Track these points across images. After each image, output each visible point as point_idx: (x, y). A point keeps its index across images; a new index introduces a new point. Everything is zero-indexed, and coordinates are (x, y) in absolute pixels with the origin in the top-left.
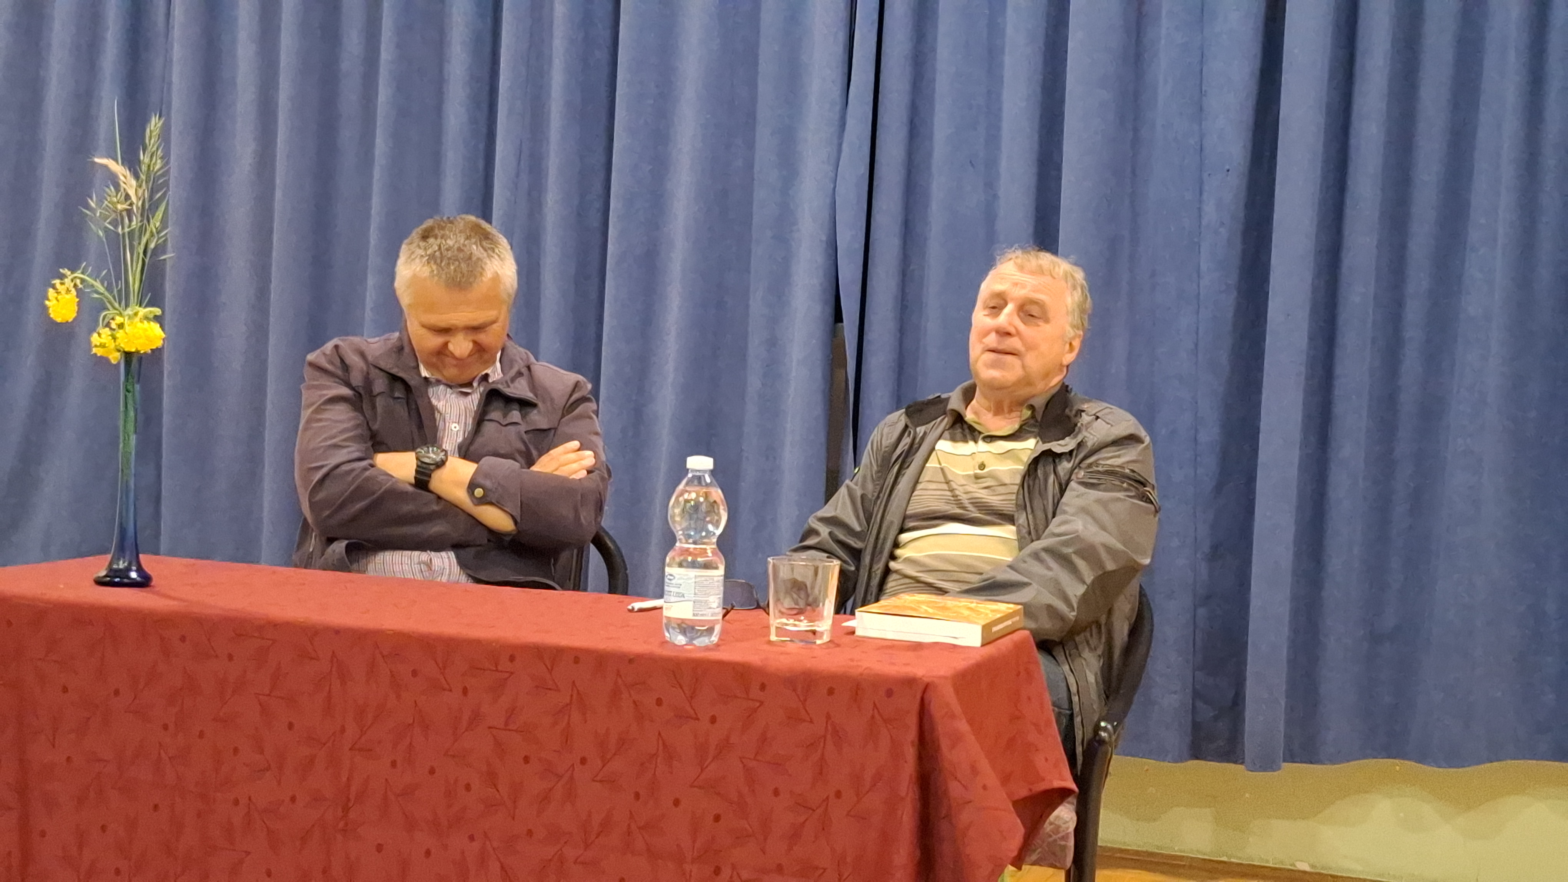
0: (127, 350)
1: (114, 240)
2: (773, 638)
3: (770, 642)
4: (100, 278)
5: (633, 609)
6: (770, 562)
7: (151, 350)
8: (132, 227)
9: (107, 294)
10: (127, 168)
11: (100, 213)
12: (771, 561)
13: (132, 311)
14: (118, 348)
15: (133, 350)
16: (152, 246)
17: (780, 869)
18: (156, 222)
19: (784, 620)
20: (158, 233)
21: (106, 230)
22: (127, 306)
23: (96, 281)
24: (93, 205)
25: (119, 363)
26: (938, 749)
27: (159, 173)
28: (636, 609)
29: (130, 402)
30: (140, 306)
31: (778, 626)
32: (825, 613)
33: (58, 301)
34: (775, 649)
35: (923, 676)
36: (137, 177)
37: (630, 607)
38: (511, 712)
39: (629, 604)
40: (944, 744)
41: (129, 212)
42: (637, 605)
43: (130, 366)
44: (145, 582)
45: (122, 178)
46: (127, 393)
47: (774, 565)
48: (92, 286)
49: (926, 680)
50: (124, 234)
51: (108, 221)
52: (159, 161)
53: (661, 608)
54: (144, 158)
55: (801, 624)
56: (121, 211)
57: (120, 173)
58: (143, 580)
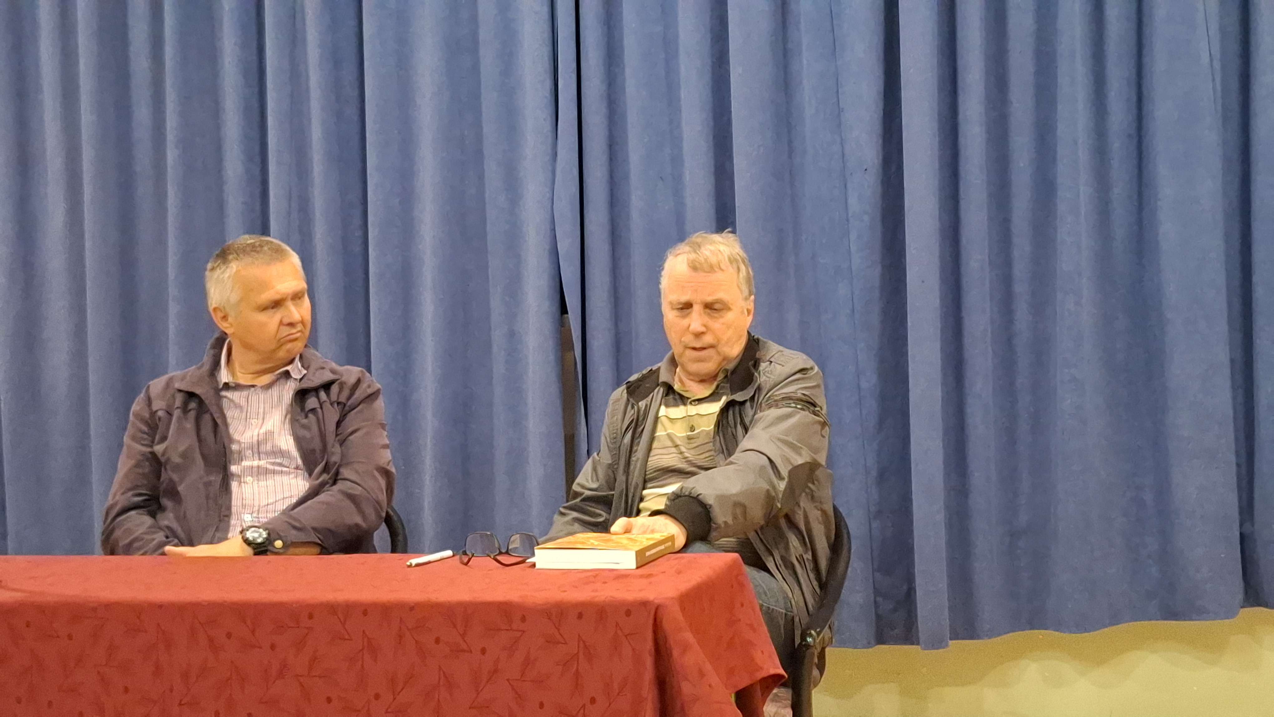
5: (412, 564)
26: (671, 656)
35: (654, 599)
37: (408, 564)
39: (407, 561)
40: (676, 653)
42: (414, 561)
49: (656, 601)
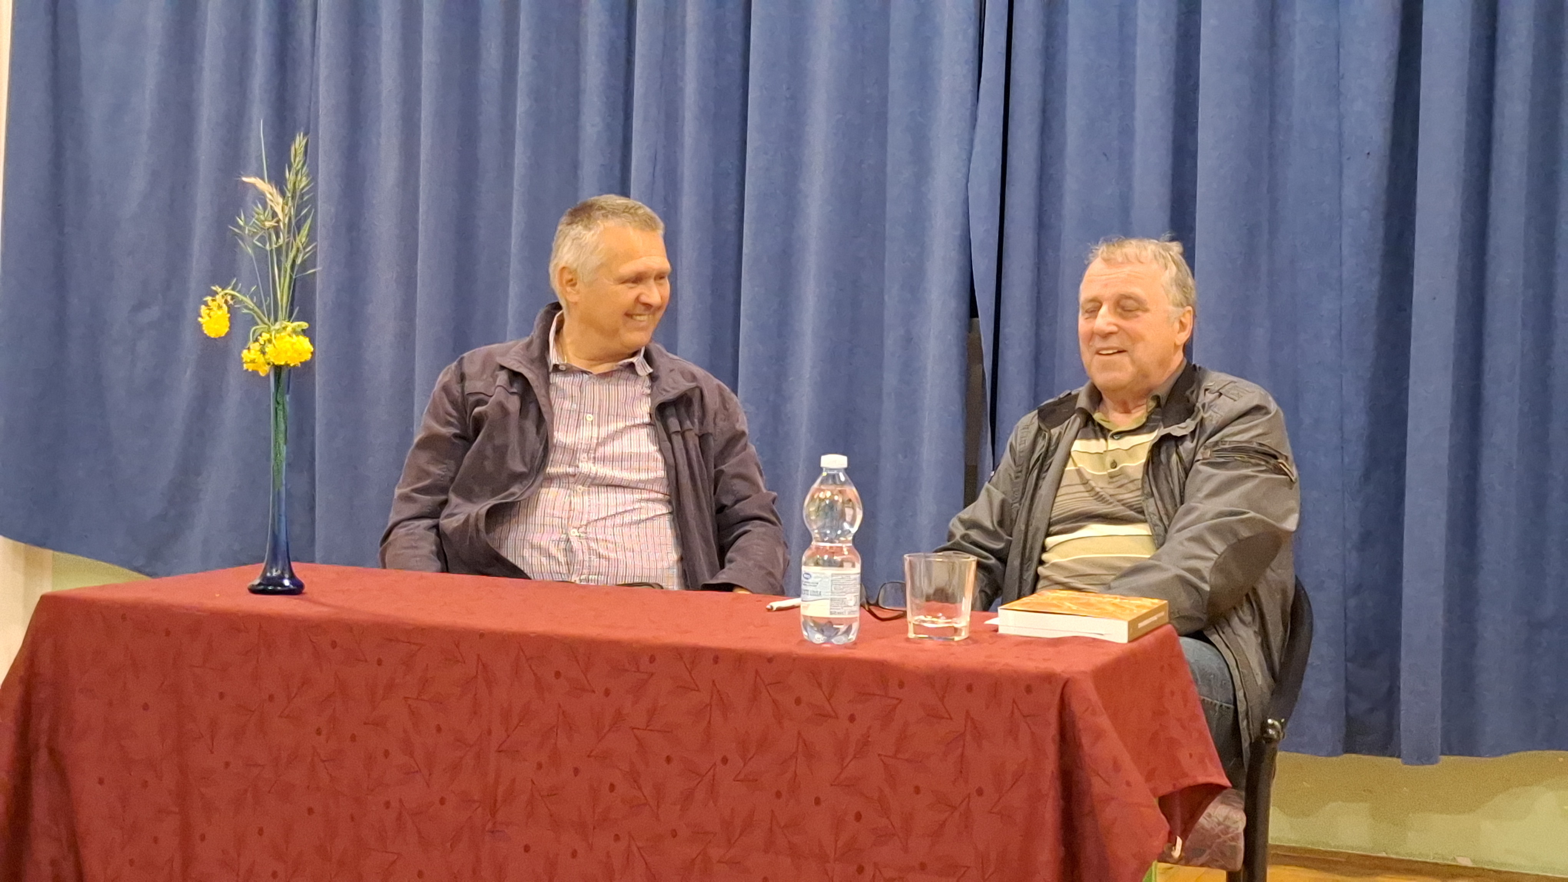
0: (276, 363)
1: (261, 256)
2: (911, 635)
3: (908, 640)
4: (250, 294)
5: (772, 607)
6: (906, 560)
7: (301, 363)
8: (278, 244)
9: (256, 309)
10: (274, 186)
11: (249, 230)
12: (908, 558)
13: (281, 325)
14: (268, 361)
15: (282, 363)
16: (299, 261)
17: (923, 867)
18: (302, 237)
19: (922, 617)
20: (304, 248)
21: (255, 247)
22: (276, 320)
23: (246, 297)
24: (241, 223)
25: (268, 376)
26: (1079, 746)
27: (304, 191)
28: (775, 609)
29: (280, 413)
30: (289, 321)
31: (917, 623)
32: (963, 608)
33: (210, 317)
34: (914, 646)
35: (1063, 672)
36: (283, 194)
37: (768, 607)
38: (652, 712)
40: (1086, 740)
41: (277, 230)
42: (776, 605)
43: (279, 378)
44: (297, 589)
45: (269, 196)
46: (277, 406)
47: (910, 562)
48: (242, 300)
49: (1066, 676)
50: (271, 250)
51: (257, 238)
52: (304, 179)
53: (798, 607)
54: (290, 176)
55: (940, 620)
56: (268, 229)
57: (267, 191)
58: (295, 588)
